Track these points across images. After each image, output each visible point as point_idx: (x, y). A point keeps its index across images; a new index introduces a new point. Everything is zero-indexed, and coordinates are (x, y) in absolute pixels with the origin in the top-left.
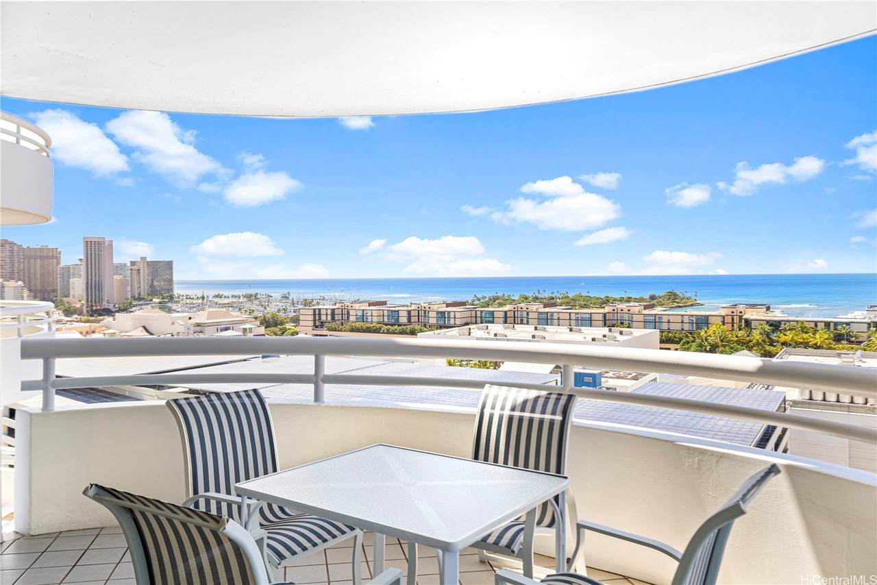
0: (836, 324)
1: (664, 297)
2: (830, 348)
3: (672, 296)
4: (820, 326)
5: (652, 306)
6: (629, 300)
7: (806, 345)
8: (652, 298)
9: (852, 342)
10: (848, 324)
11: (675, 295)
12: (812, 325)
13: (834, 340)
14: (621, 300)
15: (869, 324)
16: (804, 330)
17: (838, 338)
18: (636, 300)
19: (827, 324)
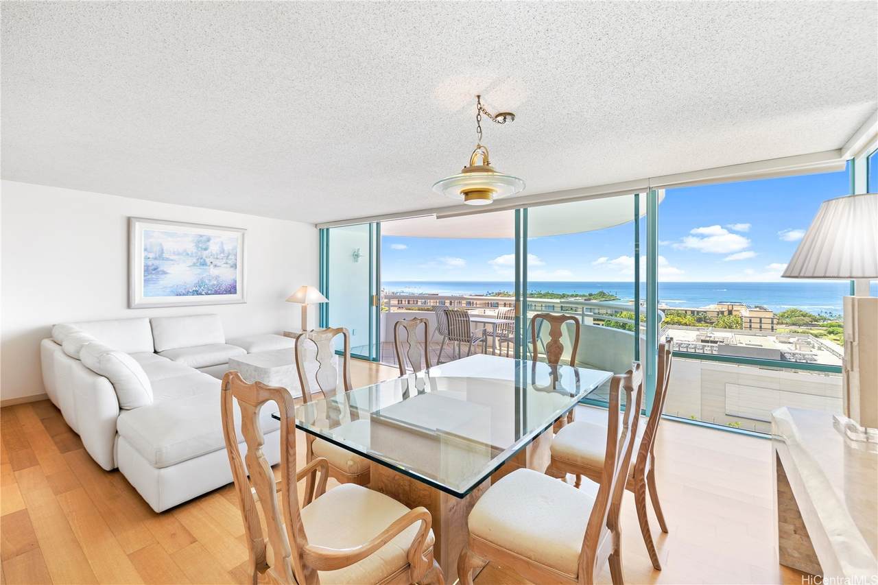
0: (698, 312)
1: (598, 294)
2: (694, 326)
3: (602, 294)
4: (689, 313)
5: (590, 300)
6: (576, 296)
7: (679, 323)
8: (590, 295)
9: (708, 323)
10: (705, 312)
11: (604, 293)
12: (684, 312)
13: (697, 321)
14: (572, 296)
15: (718, 312)
16: (678, 315)
17: (699, 320)
18: (581, 296)
19: (693, 312)
